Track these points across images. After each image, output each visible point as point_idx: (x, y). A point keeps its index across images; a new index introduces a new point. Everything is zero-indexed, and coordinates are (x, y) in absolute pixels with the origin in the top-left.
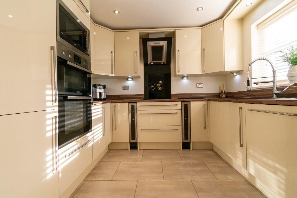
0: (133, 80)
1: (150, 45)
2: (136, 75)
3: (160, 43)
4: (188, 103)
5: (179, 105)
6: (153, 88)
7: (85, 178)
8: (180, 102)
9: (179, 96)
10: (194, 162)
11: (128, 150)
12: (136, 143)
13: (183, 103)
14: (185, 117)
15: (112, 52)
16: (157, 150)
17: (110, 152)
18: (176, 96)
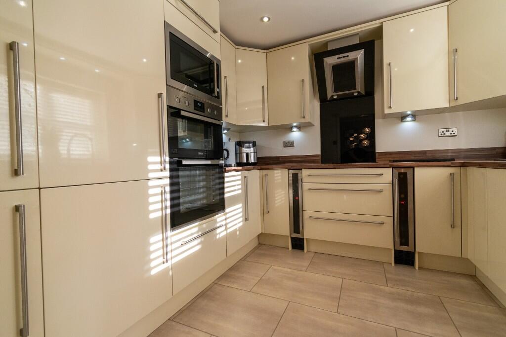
0: (300, 130)
1: (330, 64)
2: (303, 121)
3: (348, 56)
4: (409, 172)
5: (387, 174)
6: (352, 142)
7: (216, 279)
8: (390, 169)
9: (393, 156)
10: (415, 294)
11: (288, 248)
12: (302, 240)
13: (396, 172)
14: (400, 199)
15: (263, 87)
16: (339, 257)
17: (260, 248)
18: (387, 156)
